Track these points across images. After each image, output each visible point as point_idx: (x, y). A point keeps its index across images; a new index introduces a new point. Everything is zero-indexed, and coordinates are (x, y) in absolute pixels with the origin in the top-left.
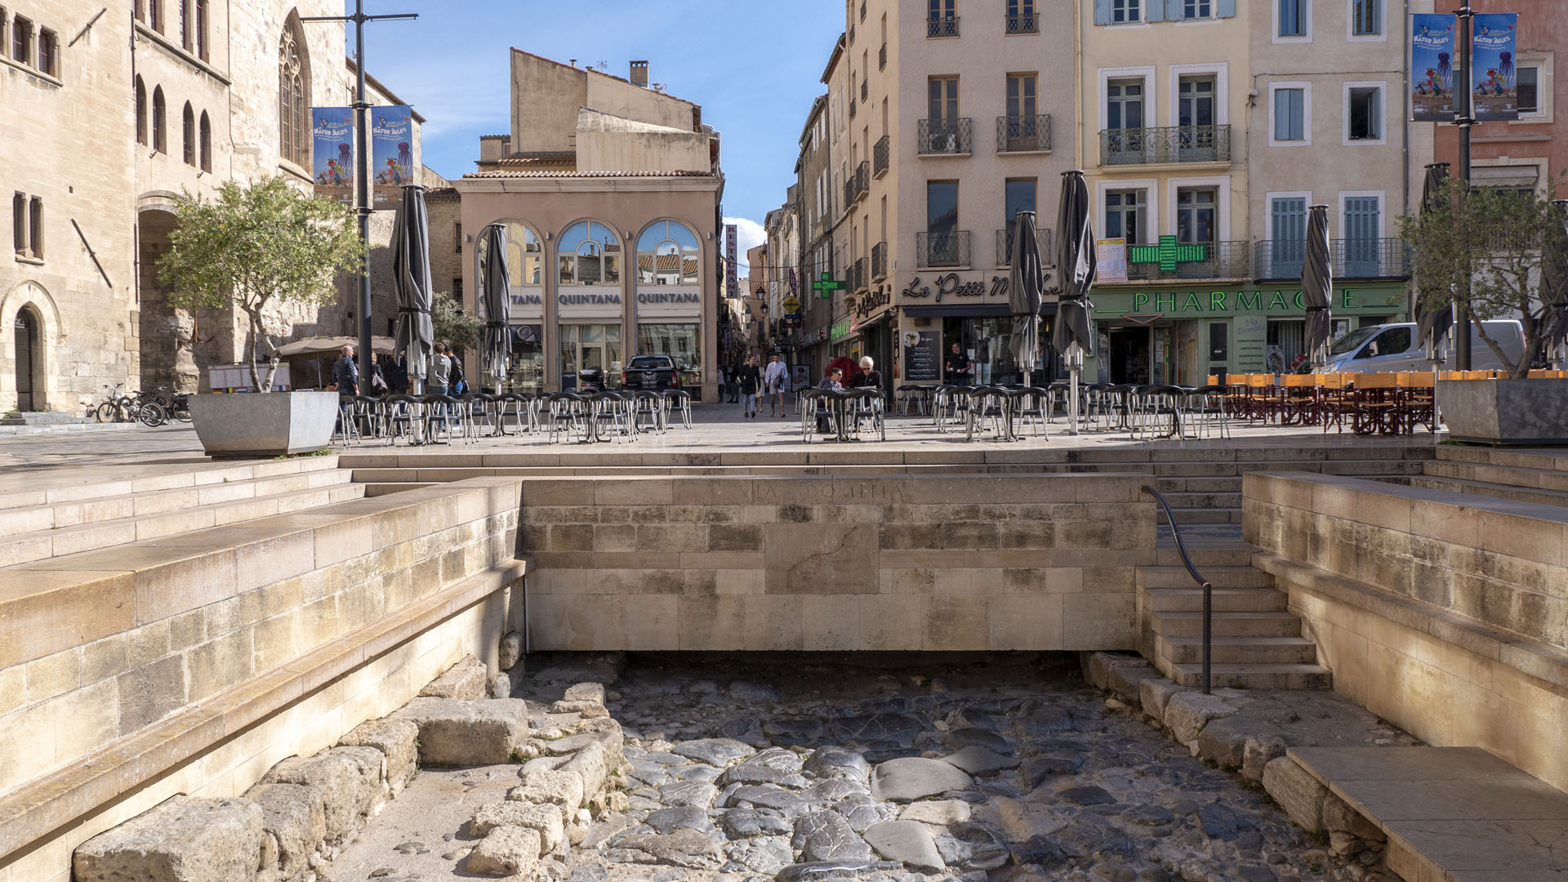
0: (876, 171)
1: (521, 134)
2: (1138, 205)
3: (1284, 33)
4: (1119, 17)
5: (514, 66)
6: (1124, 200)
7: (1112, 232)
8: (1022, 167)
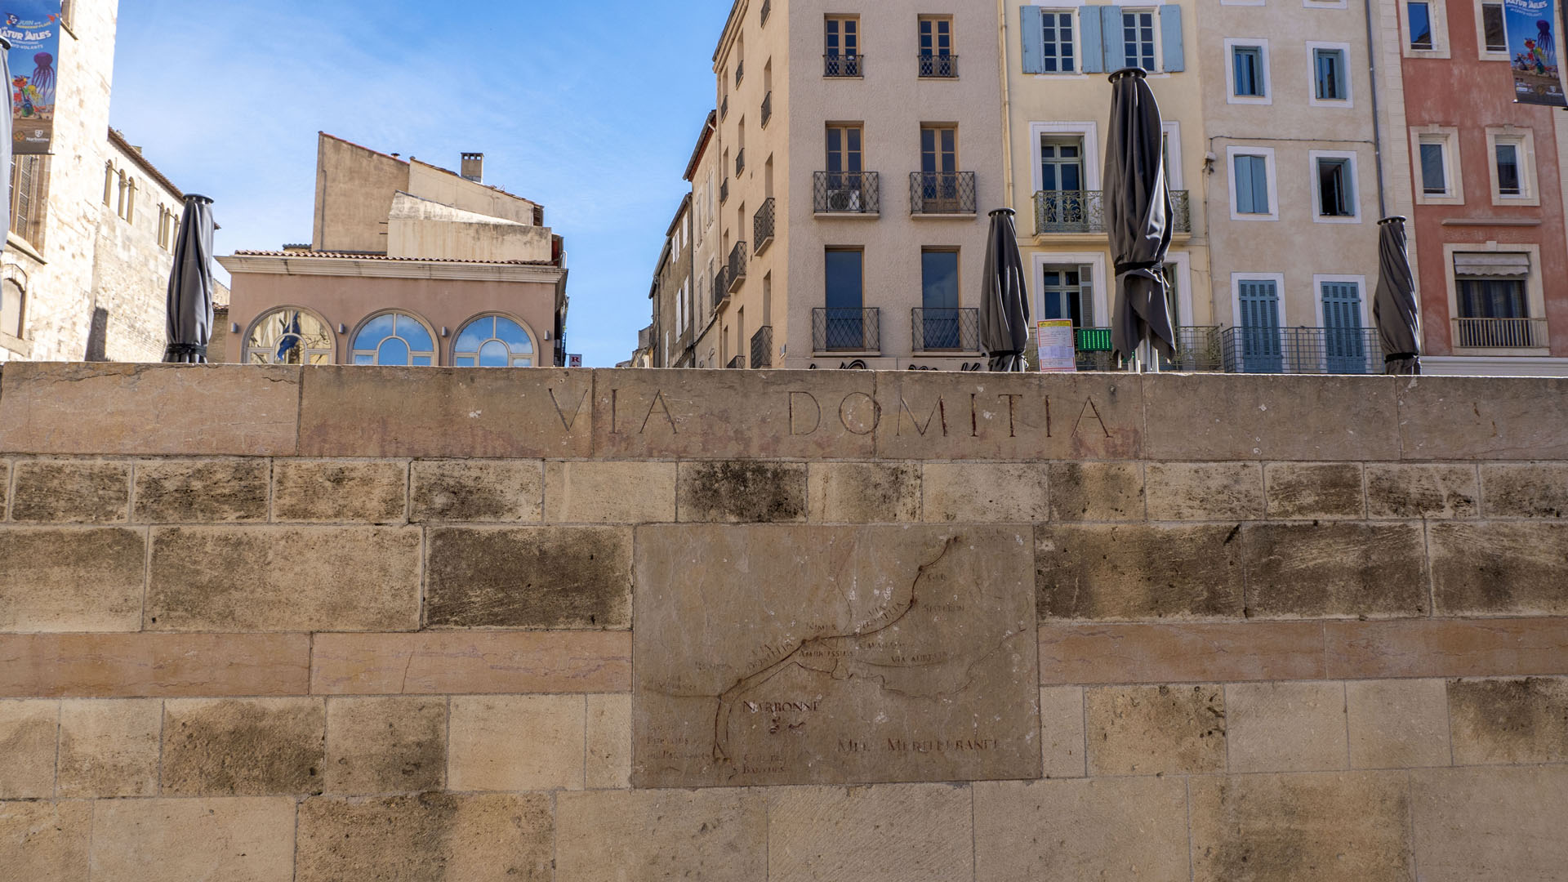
0: (757, 243)
1: (326, 230)
2: (1082, 284)
3: (1240, 92)
4: (1050, 66)
5: (321, 152)
6: (1063, 279)
7: (1052, 312)
8: (941, 234)
